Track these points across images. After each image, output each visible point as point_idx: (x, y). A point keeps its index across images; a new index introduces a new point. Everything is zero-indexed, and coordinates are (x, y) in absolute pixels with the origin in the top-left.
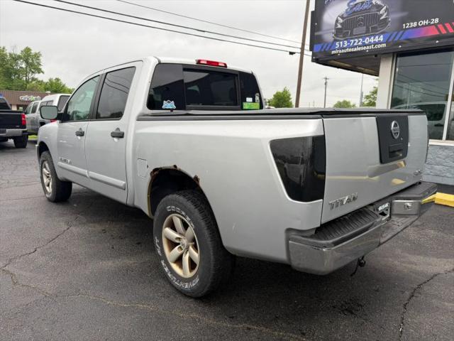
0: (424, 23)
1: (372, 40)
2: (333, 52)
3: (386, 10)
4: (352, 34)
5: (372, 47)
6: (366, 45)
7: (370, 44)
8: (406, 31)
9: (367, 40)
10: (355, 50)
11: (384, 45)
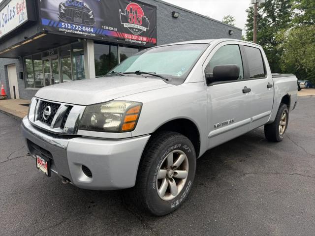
0: (112, 29)
1: (87, 29)
2: (60, 29)
3: (92, 13)
4: (73, 21)
5: (87, 34)
6: (83, 31)
7: (86, 32)
8: (104, 30)
9: (84, 29)
10: (77, 32)
11: (94, 35)
